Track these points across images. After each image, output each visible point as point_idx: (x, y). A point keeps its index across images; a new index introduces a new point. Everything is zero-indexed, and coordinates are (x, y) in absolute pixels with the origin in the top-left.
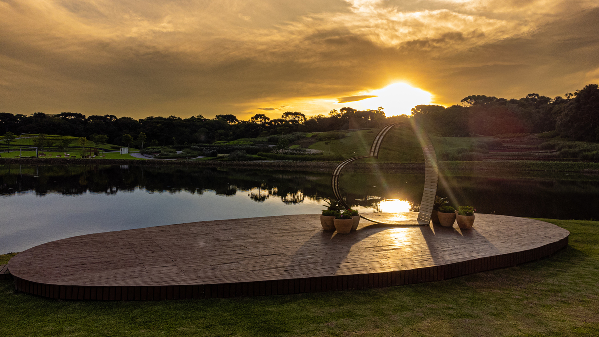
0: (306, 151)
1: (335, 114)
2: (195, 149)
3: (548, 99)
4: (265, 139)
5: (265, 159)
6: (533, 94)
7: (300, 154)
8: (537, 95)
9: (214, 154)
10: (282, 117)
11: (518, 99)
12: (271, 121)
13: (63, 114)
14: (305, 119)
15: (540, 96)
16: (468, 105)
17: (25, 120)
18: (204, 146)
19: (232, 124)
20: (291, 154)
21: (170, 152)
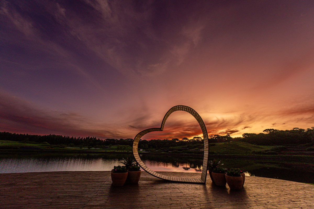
0: (200, 150)
1: (212, 137)
2: (162, 149)
3: (304, 130)
4: (186, 146)
5: (184, 153)
6: (296, 128)
7: (198, 151)
8: (298, 128)
9: (167, 151)
10: (193, 138)
11: (289, 130)
12: (189, 140)
13: (127, 139)
14: (202, 139)
15: (299, 128)
16: (267, 133)
17: (118, 141)
18: (165, 149)
19: (177, 141)
20: (194, 151)
21: (154, 150)
